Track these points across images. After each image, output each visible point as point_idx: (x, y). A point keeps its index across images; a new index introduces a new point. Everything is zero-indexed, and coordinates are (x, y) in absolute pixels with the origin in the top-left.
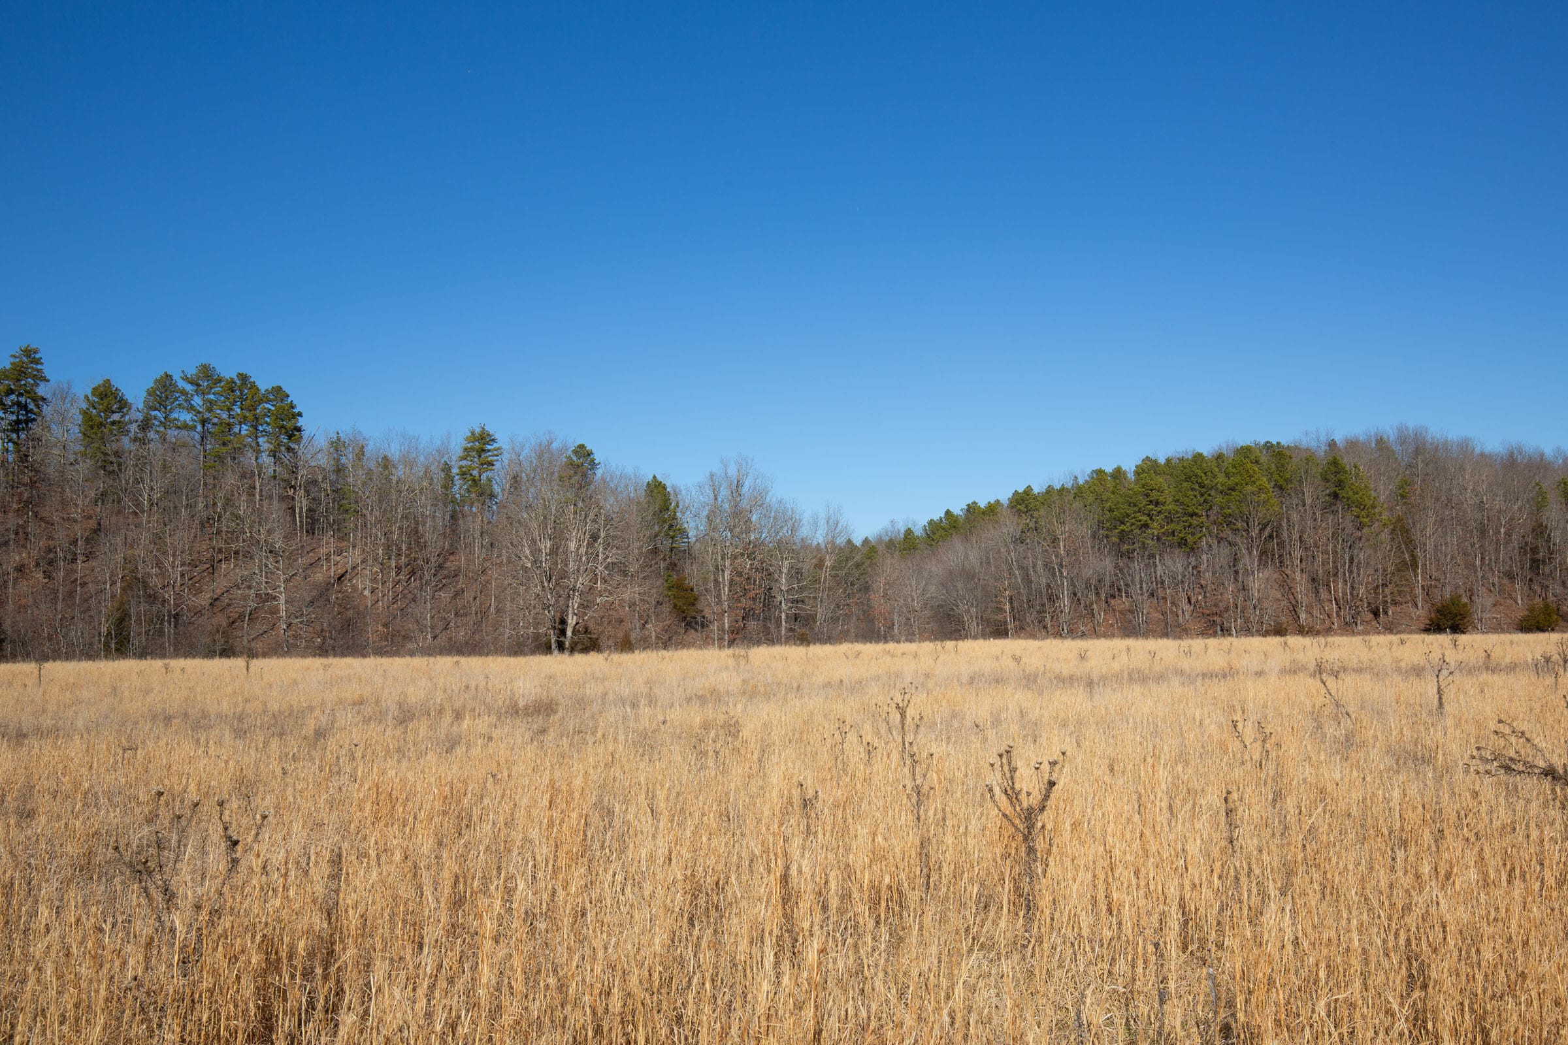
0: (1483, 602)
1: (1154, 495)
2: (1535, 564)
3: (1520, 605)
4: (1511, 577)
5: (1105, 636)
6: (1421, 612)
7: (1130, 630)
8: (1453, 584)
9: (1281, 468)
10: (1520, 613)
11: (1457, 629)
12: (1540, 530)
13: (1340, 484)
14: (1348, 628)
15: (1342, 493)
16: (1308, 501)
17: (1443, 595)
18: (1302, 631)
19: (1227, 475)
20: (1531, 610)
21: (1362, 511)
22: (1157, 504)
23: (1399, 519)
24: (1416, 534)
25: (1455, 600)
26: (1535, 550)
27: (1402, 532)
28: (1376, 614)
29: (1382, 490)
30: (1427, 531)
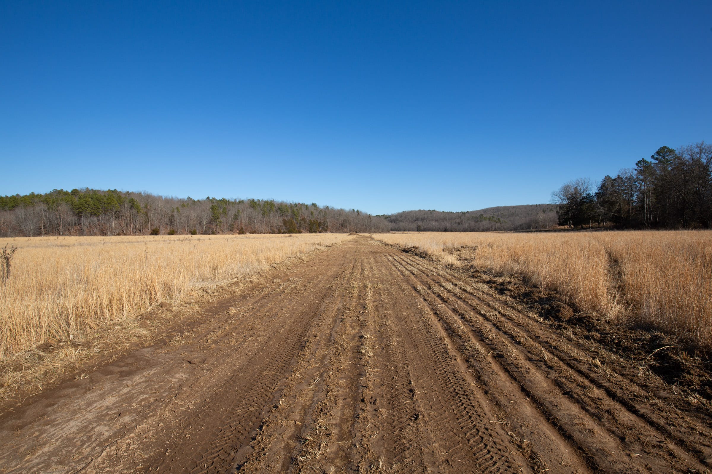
0: (162, 229)
1: (88, 203)
2: (172, 222)
3: (168, 229)
4: (167, 224)
5: (73, 235)
6: (149, 231)
7: (81, 234)
8: (156, 225)
9: (120, 199)
10: (168, 231)
11: (156, 234)
12: (173, 216)
13: (133, 204)
14: (135, 234)
15: (134, 206)
16: (126, 207)
17: (154, 228)
18: (125, 234)
19: (107, 200)
20: (170, 231)
21: (138, 210)
22: (88, 205)
23: (146, 212)
24: (149, 215)
25: (156, 229)
26: (172, 219)
27: (146, 215)
28: (140, 231)
29: (142, 205)
30: (151, 215)
